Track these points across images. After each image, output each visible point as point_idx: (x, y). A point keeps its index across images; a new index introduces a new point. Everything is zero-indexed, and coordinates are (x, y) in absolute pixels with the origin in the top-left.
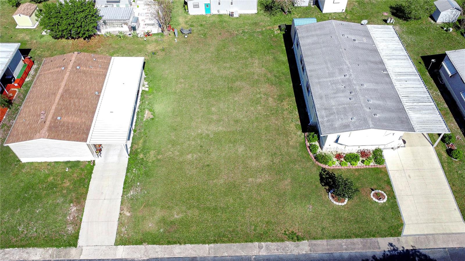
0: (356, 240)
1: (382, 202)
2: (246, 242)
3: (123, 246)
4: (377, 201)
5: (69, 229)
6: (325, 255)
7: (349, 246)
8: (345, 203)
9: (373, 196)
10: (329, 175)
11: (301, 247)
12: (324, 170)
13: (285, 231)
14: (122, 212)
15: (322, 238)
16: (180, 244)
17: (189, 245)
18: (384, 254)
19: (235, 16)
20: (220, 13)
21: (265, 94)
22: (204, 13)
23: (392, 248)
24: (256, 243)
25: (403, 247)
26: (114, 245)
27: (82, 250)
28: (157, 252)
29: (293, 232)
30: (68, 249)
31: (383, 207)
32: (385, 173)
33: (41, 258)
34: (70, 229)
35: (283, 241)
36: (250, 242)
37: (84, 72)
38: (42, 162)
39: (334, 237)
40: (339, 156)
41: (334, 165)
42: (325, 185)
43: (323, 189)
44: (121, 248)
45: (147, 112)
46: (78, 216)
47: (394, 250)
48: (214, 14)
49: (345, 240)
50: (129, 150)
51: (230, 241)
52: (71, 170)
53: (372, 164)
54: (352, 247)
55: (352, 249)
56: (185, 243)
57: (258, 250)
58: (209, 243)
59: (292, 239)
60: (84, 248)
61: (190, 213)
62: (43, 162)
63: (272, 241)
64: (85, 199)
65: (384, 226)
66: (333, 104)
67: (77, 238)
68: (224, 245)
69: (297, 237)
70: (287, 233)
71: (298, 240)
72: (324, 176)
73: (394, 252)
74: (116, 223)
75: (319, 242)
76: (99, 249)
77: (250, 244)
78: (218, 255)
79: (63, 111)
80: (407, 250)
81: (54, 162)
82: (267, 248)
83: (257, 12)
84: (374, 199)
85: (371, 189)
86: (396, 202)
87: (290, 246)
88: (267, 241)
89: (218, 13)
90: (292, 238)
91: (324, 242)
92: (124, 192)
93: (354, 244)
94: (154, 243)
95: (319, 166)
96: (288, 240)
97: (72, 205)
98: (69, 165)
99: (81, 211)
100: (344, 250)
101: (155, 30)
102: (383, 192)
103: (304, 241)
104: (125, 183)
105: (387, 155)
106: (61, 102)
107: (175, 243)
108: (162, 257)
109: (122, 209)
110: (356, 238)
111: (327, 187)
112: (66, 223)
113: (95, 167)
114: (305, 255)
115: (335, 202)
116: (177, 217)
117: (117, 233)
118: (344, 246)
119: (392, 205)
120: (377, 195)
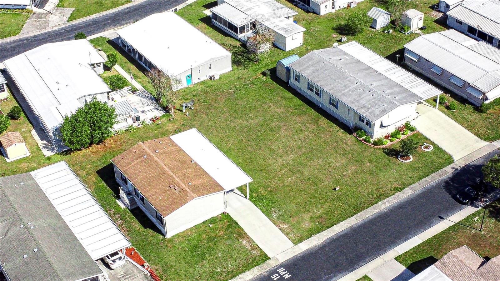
1: (432, 149)
2: (373, 205)
3: (301, 243)
4: (428, 150)
5: (255, 253)
6: (423, 190)
7: (432, 179)
8: (412, 159)
9: (424, 149)
10: (389, 150)
11: (406, 192)
12: (383, 149)
14: (280, 228)
15: (414, 183)
17: (341, 222)
18: (452, 174)
23: (454, 169)
24: (380, 202)
25: (460, 167)
26: (295, 246)
27: (276, 258)
28: (326, 235)
29: (395, 187)
30: (266, 262)
31: (434, 153)
35: (394, 194)
36: (376, 204)
39: (420, 179)
40: (387, 137)
41: (388, 143)
42: (392, 156)
43: (393, 159)
44: (300, 245)
46: (252, 244)
49: (427, 178)
51: (364, 209)
52: (213, 225)
53: (409, 133)
54: (434, 179)
56: (338, 223)
57: (384, 205)
58: (352, 216)
61: (325, 206)
63: (388, 197)
64: (246, 233)
65: (442, 161)
67: (265, 255)
68: (362, 212)
69: (400, 188)
70: (392, 189)
71: (402, 190)
72: (387, 152)
73: (457, 171)
74: (283, 235)
75: (413, 185)
77: (376, 205)
78: (364, 218)
80: (463, 167)
82: (389, 202)
84: (426, 150)
85: (420, 146)
87: (400, 195)
88: (385, 198)
90: (398, 190)
91: (417, 184)
92: (268, 217)
93: (433, 177)
94: (319, 232)
95: (379, 149)
96: (396, 192)
97: (240, 240)
99: (251, 240)
102: (428, 145)
103: (405, 189)
104: (263, 212)
105: (413, 124)
109: (278, 226)
110: (432, 174)
111: (395, 156)
112: (249, 251)
114: (412, 195)
115: (406, 161)
116: (320, 212)
117: (290, 239)
118: (429, 181)
119: (438, 149)
120: (426, 147)
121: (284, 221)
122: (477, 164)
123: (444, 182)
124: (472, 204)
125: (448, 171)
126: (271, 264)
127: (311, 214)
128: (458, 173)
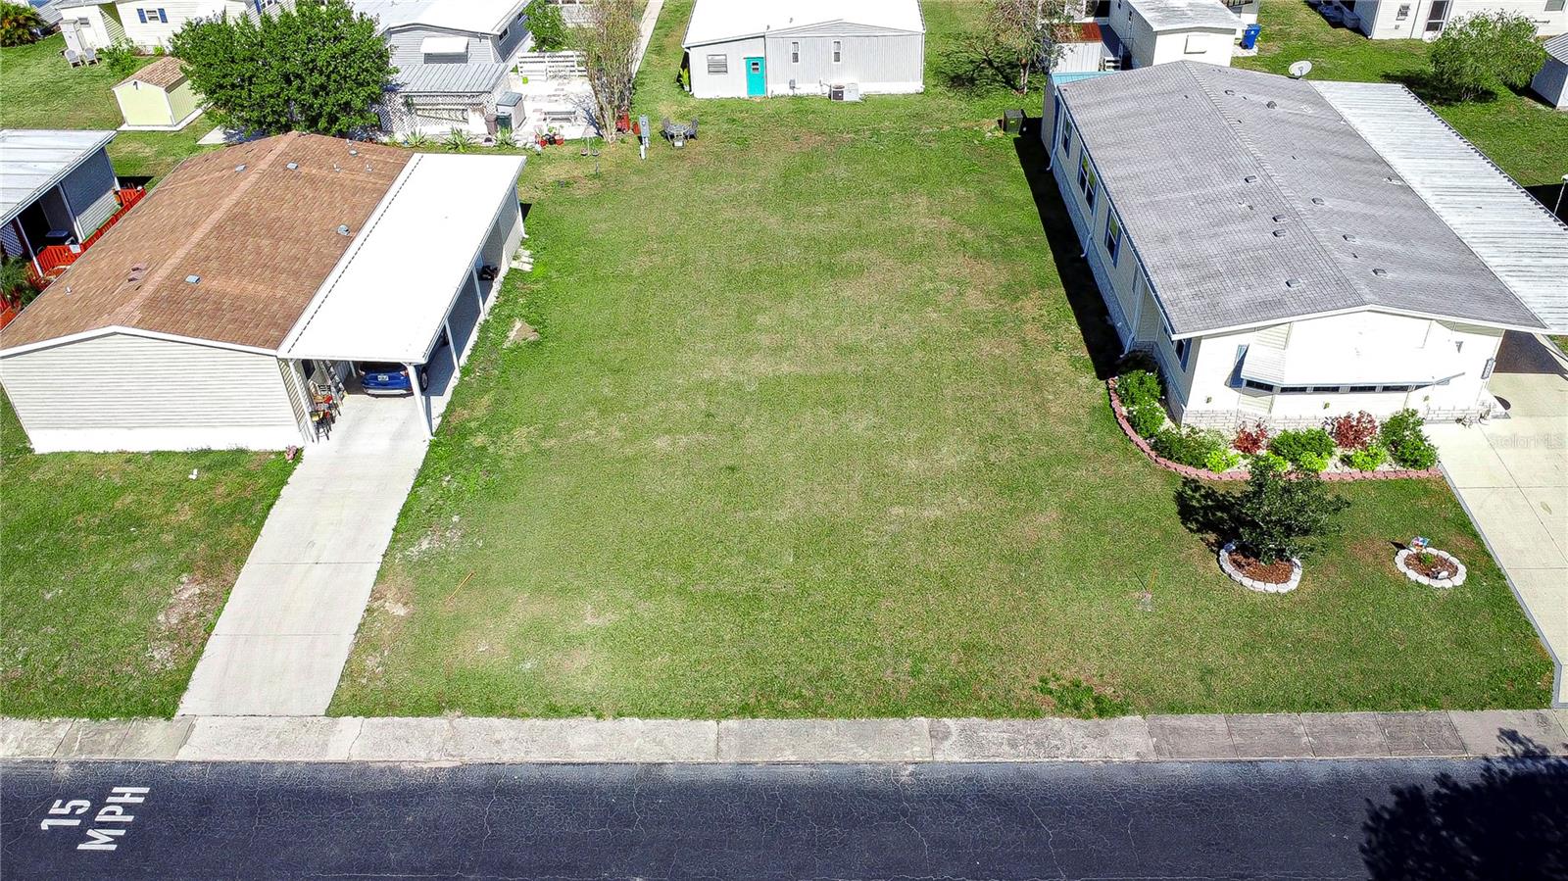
0: (1353, 717)
1: (1448, 584)
2: (878, 714)
3: (361, 718)
5: (157, 657)
6: (1224, 770)
7: (1328, 738)
8: (1291, 585)
9: (1408, 565)
10: (1216, 500)
11: (1116, 736)
12: (1189, 483)
13: (1044, 681)
14: (376, 605)
15: (1201, 708)
16: (599, 717)
17: (637, 719)
18: (1488, 769)
19: (847, 97)
20: (797, 92)
21: (951, 280)
22: (743, 94)
24: (922, 718)
26: (326, 715)
27: (192, 727)
28: (498, 742)
30: (136, 724)
32: (1444, 495)
33: (18, 752)
34: (161, 655)
35: (1035, 713)
36: (896, 715)
37: (312, 180)
38: (105, 453)
39: (1258, 706)
40: (1248, 443)
42: (1199, 530)
44: (350, 725)
45: (518, 325)
46: (201, 615)
47: (1528, 754)
48: (776, 93)
49: (1306, 717)
50: (436, 422)
52: (206, 476)
53: (1386, 467)
54: (1342, 740)
55: (1339, 749)
56: (619, 715)
57: (929, 744)
58: (722, 715)
59: (1077, 709)
60: (199, 723)
62: (110, 451)
64: (240, 562)
66: (1212, 251)
67: (179, 687)
69: (1097, 700)
70: (1052, 685)
71: (1101, 713)
72: (1194, 503)
74: (347, 640)
75: (1193, 721)
76: (259, 729)
77: (894, 724)
78: (756, 760)
79: (214, 264)
81: (152, 453)
82: (969, 738)
83: (922, 90)
85: (1397, 545)
86: (1505, 588)
87: (1067, 731)
88: (966, 713)
89: (791, 93)
90: (1077, 706)
91: (1218, 722)
92: (394, 540)
93: (1348, 731)
94: (490, 710)
97: (184, 578)
98: (206, 461)
99: (216, 601)
100: (1305, 751)
101: (576, 130)
102: (1445, 554)
103: (1128, 718)
104: (404, 513)
105: (1437, 436)
106: (213, 243)
107: (577, 712)
108: (518, 760)
109: (378, 595)
110: (1355, 709)
111: (1212, 537)
112: (149, 635)
113: (299, 466)
114: (1135, 768)
117: (346, 675)
118: (1305, 739)
120: (1421, 562)
121: (421, 587)
123: (1397, 792)
125: (1471, 739)
127: (552, 609)
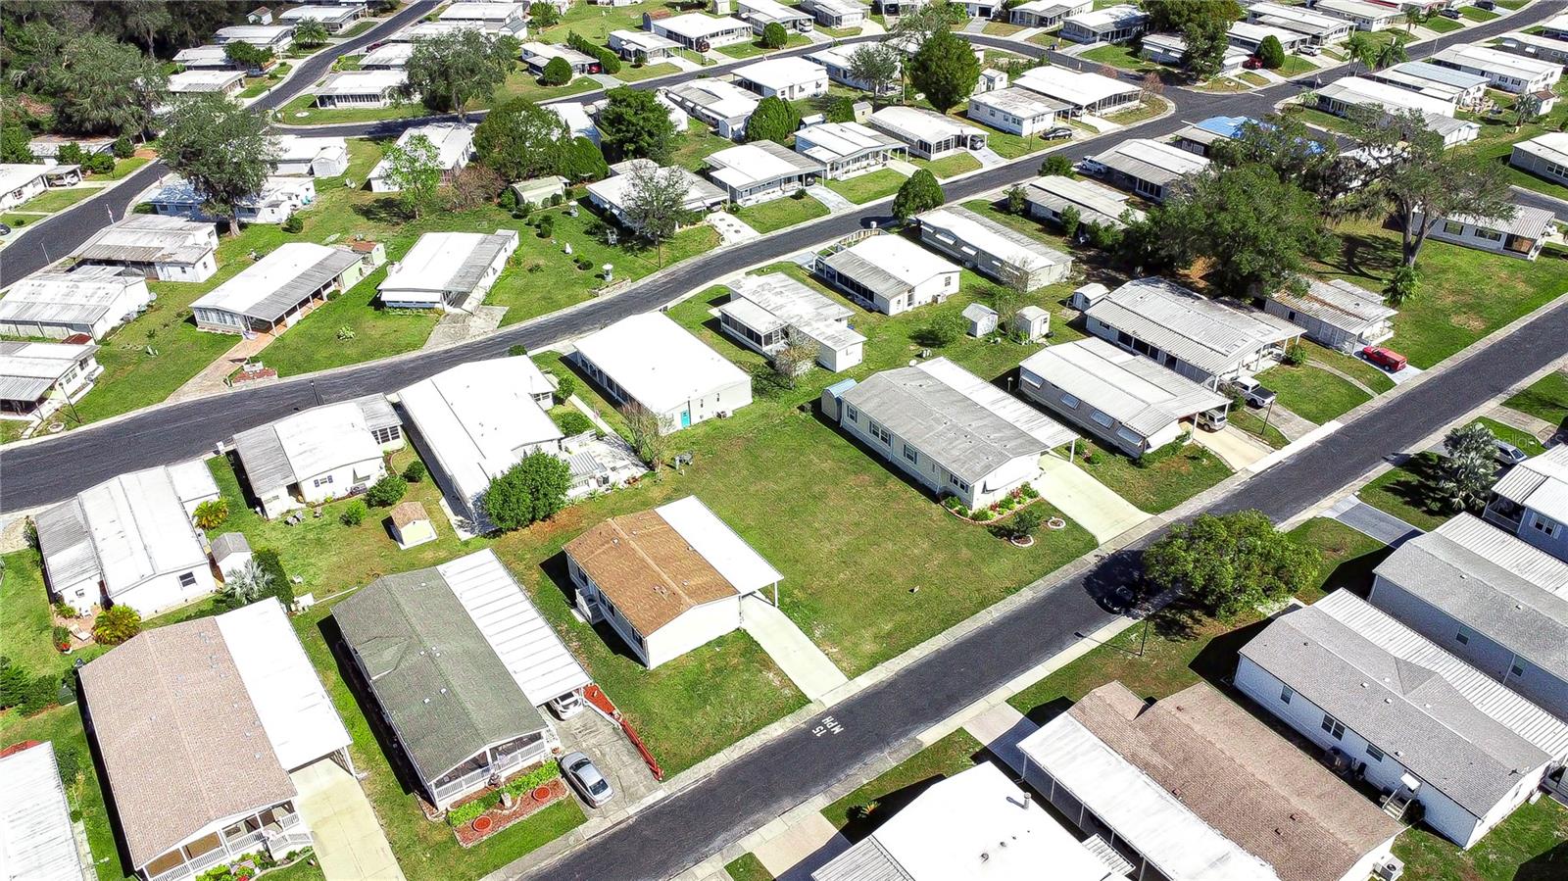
0: (1066, 567)
1: (1063, 527)
2: (973, 614)
3: (859, 676)
4: (1058, 528)
5: (787, 693)
6: (1050, 590)
7: (1064, 574)
8: (1033, 542)
9: (1052, 525)
10: (998, 527)
11: (1024, 594)
12: (987, 525)
13: (1000, 590)
14: (826, 652)
15: (1035, 580)
18: (1097, 565)
19: (725, 414)
20: (705, 419)
21: (859, 486)
22: (682, 427)
23: (1099, 558)
24: (983, 611)
25: (1108, 553)
26: (850, 680)
27: (821, 701)
28: (899, 663)
29: (1007, 587)
30: (805, 708)
31: (1067, 532)
32: (1045, 502)
33: (784, 729)
34: (789, 691)
35: (1004, 598)
36: (977, 613)
37: (648, 535)
39: (1046, 574)
40: (993, 508)
41: (995, 517)
42: (1002, 537)
43: (1003, 542)
44: (859, 679)
46: (783, 678)
48: (695, 423)
49: (1057, 571)
50: (768, 601)
51: (958, 621)
52: (722, 648)
53: (1029, 501)
54: (1067, 573)
56: (917, 644)
57: (990, 615)
58: (940, 632)
59: (1012, 592)
60: (821, 698)
61: (897, 618)
63: (996, 602)
64: (772, 661)
65: (1081, 545)
66: (957, 453)
67: (804, 695)
68: (955, 627)
69: (1014, 588)
71: (1017, 591)
72: (994, 530)
73: (1103, 560)
74: (830, 663)
75: (1035, 584)
76: (838, 691)
78: (957, 637)
79: (681, 576)
80: (1112, 554)
82: (996, 610)
83: (753, 401)
84: (1054, 528)
85: (1046, 521)
86: (1074, 522)
89: (702, 420)
91: (1040, 581)
92: (809, 636)
93: (1067, 570)
94: (888, 659)
95: (982, 525)
96: (1009, 595)
97: (764, 673)
98: (713, 644)
99: (781, 672)
100: (1062, 578)
101: (638, 471)
102: (1057, 518)
103: (1022, 589)
104: (801, 628)
105: (1034, 486)
106: (666, 570)
107: (908, 648)
108: (908, 664)
109: (823, 650)
110: (1064, 565)
111: (1005, 538)
112: (778, 689)
113: (748, 632)
114: (1034, 598)
115: (1023, 546)
116: (888, 627)
117: (841, 671)
118: (1060, 576)
119: (1074, 526)
120: (1054, 523)
121: (834, 644)
122: (1135, 549)
123: (1085, 578)
124: (1128, 613)
125: (1090, 561)
126: (812, 711)
127: (875, 630)
128: (1105, 565)
